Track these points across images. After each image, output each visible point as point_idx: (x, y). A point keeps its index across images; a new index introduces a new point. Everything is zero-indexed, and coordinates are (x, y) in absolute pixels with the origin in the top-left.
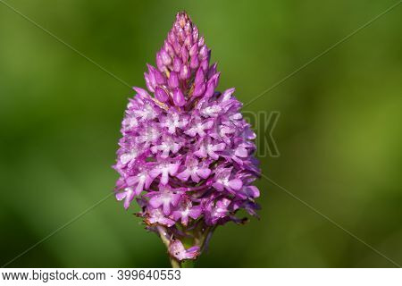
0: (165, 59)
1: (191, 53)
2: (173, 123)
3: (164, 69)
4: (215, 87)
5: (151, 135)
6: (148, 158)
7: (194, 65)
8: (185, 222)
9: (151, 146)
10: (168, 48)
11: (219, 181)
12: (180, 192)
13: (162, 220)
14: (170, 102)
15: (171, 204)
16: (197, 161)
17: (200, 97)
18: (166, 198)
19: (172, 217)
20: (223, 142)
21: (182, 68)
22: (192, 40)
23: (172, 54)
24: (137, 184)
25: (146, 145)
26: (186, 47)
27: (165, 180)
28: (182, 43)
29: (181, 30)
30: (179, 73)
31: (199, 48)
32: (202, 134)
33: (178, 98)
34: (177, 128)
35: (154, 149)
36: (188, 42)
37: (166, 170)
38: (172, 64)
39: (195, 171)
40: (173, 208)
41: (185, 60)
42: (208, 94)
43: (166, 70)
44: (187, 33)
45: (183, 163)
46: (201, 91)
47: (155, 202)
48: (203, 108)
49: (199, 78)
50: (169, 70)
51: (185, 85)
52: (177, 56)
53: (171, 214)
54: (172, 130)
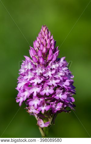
0: (36, 44)
1: (47, 42)
2: (39, 71)
3: (36, 49)
6: (29, 85)
7: (48, 47)
8: (43, 112)
9: (30, 80)
10: (38, 40)
11: (57, 96)
12: (41, 100)
13: (34, 111)
16: (48, 87)
17: (51, 60)
19: (38, 110)
20: (59, 79)
21: (43, 48)
22: (48, 37)
23: (40, 42)
24: (24, 96)
26: (45, 40)
27: (35, 94)
28: (43, 38)
29: (43, 33)
30: (42, 50)
31: (51, 40)
33: (41, 61)
35: (31, 82)
36: (46, 37)
37: (36, 90)
38: (39, 47)
39: (48, 91)
42: (54, 59)
43: (37, 49)
44: (46, 34)
50: (38, 49)
52: (42, 43)
53: (37, 109)
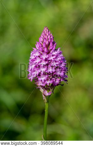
4: (55, 47)
5: (38, 60)
14: (43, 51)
15: (44, 80)
18: (43, 78)
25: (37, 63)
32: (53, 59)
34: (45, 58)
40: (45, 81)
41: (47, 40)
45: (47, 68)
46: (52, 48)
47: (40, 79)
48: (52, 52)
49: (51, 44)
51: (47, 46)
54: (44, 59)
